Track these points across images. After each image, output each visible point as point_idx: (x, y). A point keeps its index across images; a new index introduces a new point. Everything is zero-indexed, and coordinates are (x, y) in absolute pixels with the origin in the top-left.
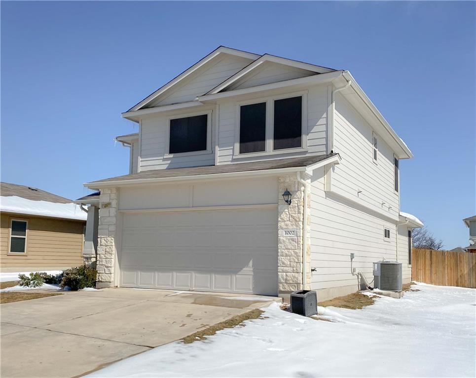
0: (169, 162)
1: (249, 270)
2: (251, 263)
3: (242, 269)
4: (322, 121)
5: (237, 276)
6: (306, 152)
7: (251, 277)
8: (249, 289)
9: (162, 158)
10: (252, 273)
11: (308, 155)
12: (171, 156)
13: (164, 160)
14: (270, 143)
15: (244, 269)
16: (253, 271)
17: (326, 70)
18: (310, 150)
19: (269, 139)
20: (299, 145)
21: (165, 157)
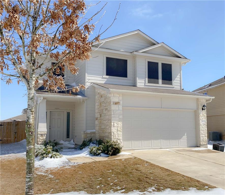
0: (106, 80)
1: (185, 137)
2: (186, 134)
3: (182, 137)
4: (178, 76)
5: (181, 140)
6: (173, 88)
7: (186, 140)
8: (186, 145)
9: (102, 77)
10: (186, 138)
11: (174, 89)
12: (108, 77)
13: (103, 78)
14: (160, 81)
15: (183, 137)
16: (187, 137)
17: (183, 57)
18: (175, 87)
19: (160, 79)
20: (171, 84)
21: (103, 77)
